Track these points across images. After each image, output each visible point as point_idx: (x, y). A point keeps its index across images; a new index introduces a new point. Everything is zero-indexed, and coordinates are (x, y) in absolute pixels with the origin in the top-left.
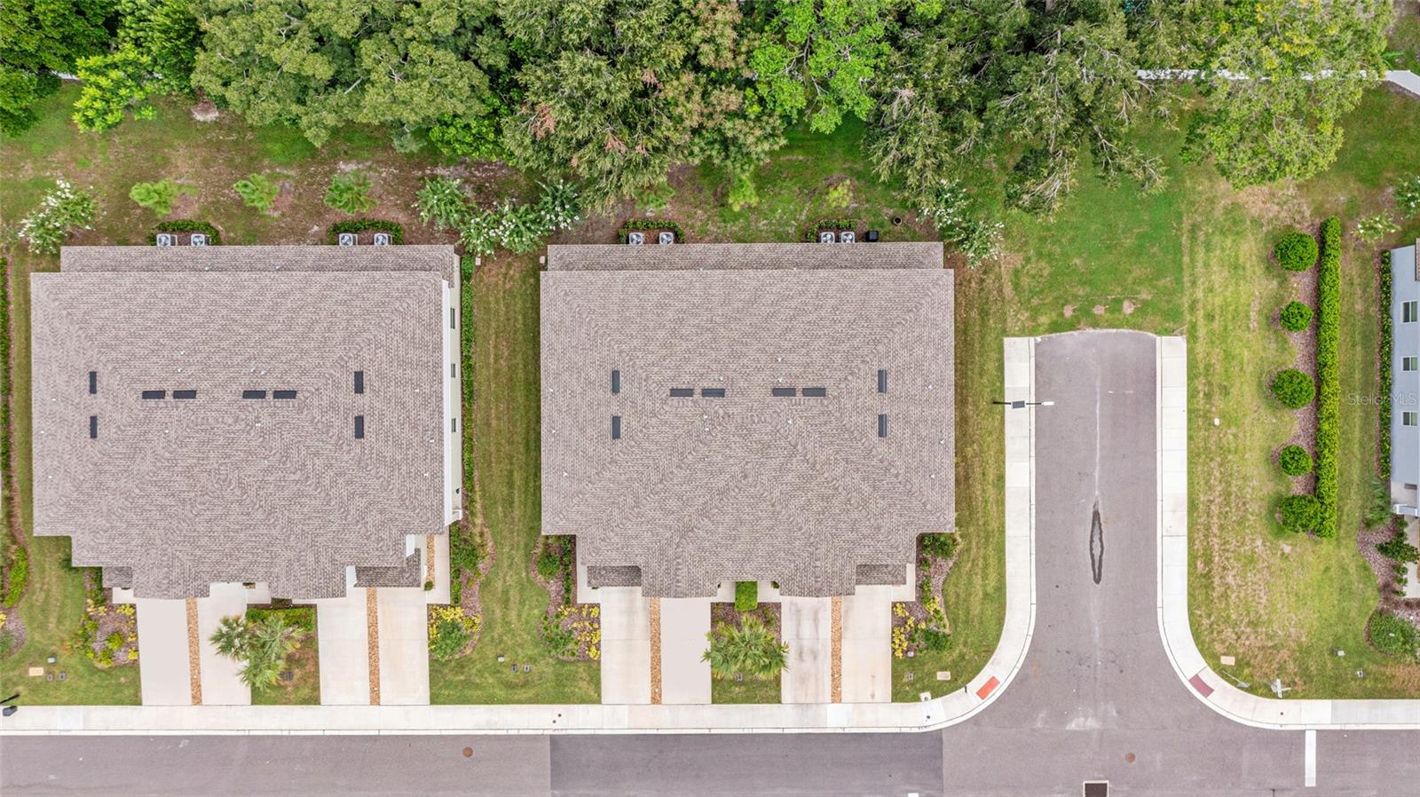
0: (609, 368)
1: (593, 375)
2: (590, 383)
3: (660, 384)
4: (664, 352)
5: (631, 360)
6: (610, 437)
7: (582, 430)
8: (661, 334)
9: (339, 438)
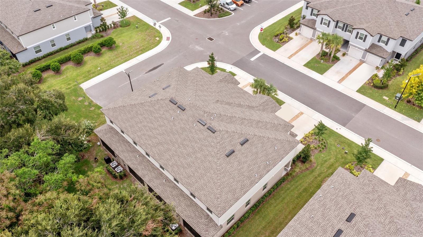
0: (228, 159)
1: (236, 163)
2: (239, 163)
3: (216, 138)
4: (204, 148)
5: (218, 154)
6: (249, 142)
7: (257, 153)
8: (199, 155)
9: (364, 219)
